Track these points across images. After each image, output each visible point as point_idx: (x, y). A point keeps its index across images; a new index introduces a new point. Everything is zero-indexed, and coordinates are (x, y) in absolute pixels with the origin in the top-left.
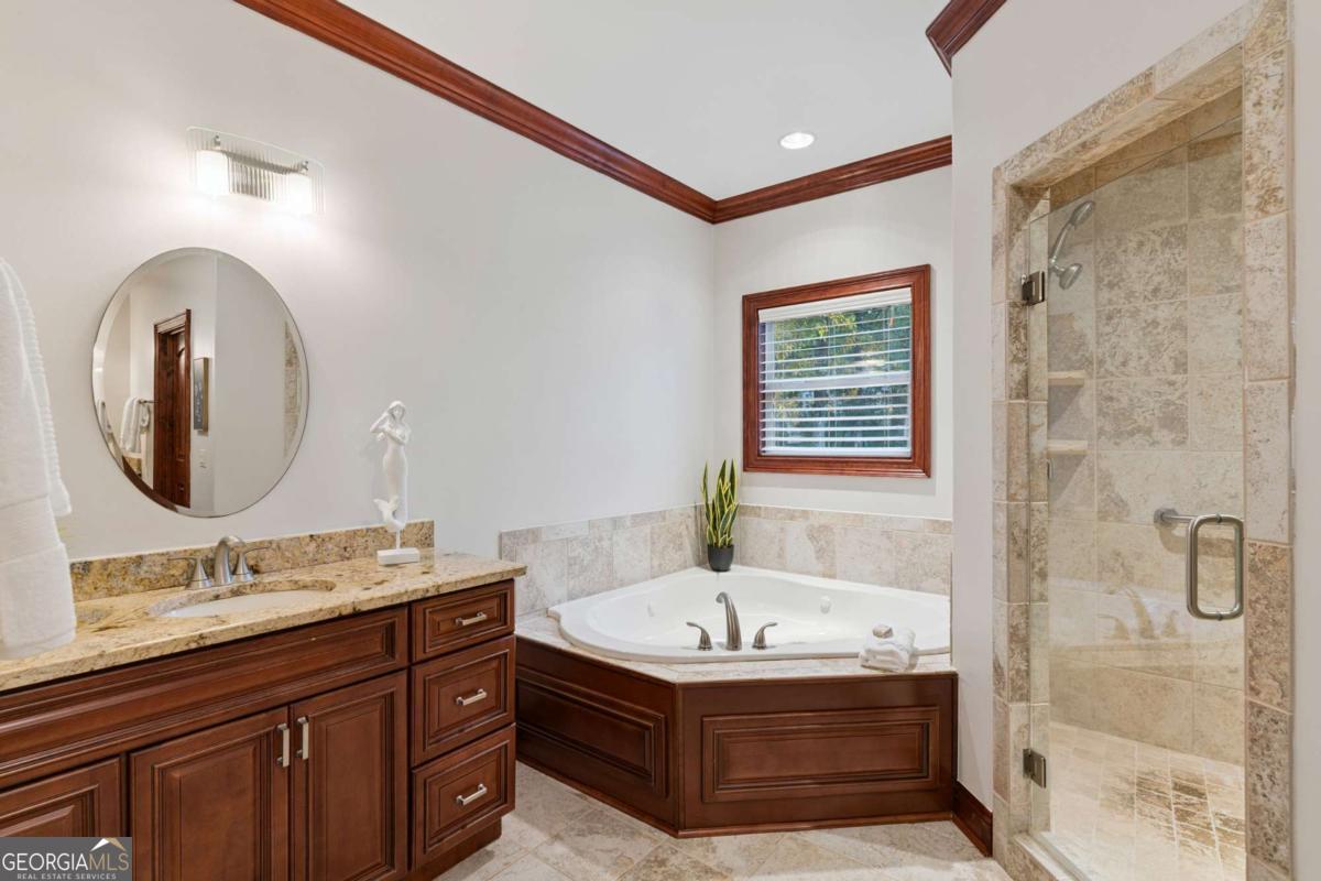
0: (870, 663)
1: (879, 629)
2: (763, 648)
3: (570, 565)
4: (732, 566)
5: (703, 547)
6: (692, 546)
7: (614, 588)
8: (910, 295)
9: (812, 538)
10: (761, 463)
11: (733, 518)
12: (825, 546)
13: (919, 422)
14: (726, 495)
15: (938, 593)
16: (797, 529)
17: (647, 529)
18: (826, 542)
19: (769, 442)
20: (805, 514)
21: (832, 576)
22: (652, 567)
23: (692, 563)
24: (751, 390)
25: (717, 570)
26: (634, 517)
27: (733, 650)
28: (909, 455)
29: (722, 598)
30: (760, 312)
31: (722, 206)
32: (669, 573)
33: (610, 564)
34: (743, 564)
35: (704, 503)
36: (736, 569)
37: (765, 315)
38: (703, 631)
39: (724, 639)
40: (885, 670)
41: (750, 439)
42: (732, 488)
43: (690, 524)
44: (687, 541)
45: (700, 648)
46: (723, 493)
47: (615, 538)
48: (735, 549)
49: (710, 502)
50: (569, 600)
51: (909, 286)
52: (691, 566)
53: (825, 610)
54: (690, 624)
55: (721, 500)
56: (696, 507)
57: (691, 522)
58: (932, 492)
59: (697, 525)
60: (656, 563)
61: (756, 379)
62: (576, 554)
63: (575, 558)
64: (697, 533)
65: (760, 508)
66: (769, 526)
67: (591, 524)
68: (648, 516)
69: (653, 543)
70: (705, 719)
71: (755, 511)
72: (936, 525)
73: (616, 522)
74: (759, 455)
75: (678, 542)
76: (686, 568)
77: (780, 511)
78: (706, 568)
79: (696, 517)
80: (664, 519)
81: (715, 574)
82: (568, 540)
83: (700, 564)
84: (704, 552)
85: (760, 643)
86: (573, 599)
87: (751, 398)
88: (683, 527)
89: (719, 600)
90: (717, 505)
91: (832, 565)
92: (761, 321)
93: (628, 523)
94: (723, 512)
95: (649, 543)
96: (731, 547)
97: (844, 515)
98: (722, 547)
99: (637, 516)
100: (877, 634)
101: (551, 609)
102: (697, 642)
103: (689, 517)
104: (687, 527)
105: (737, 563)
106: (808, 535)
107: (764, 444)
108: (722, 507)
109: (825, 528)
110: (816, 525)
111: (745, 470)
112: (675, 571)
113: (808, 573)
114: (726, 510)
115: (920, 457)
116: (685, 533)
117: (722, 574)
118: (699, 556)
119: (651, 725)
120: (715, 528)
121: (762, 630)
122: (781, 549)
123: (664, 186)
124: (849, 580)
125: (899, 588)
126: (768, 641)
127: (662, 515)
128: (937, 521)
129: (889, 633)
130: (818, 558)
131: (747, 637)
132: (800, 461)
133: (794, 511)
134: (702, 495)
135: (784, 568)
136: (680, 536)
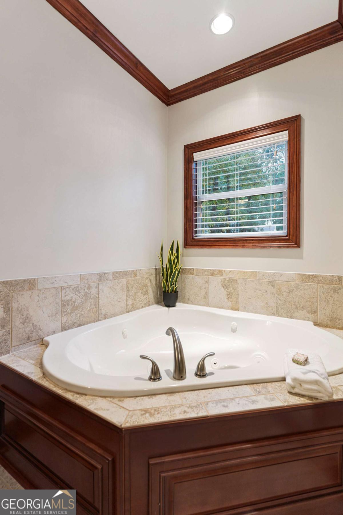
0: (296, 390)
1: (297, 358)
2: (204, 376)
3: (64, 306)
4: (177, 304)
5: (160, 293)
6: (153, 292)
7: (100, 320)
8: (287, 135)
9: (224, 286)
10: (195, 243)
11: (178, 275)
12: (232, 291)
13: (293, 214)
14: (174, 261)
15: (304, 320)
16: (216, 282)
17: (124, 281)
18: (233, 289)
19: (199, 230)
20: (220, 272)
21: (237, 310)
22: (127, 305)
23: (154, 303)
24: (189, 201)
25: (168, 306)
26: (115, 273)
27: (179, 380)
28: (285, 235)
29: (171, 331)
30: (194, 154)
31: (173, 93)
32: (139, 308)
33: (96, 304)
34: (184, 302)
35: (161, 267)
36: (179, 306)
37: (197, 156)
38: (154, 364)
39: (171, 367)
40: (310, 398)
41: (188, 229)
42: (178, 257)
43: (152, 279)
44: (151, 289)
45: (150, 379)
46: (172, 260)
47: (101, 287)
48: (179, 293)
49: (164, 266)
50: (62, 331)
51: (288, 130)
52: (153, 304)
53: (234, 331)
54: (143, 357)
55: (171, 263)
56: (156, 269)
57: (153, 278)
58: (301, 258)
59: (156, 280)
60: (130, 302)
61: (191, 194)
62: (68, 298)
63: (68, 301)
64: (156, 284)
65: (193, 269)
66: (198, 280)
67: (82, 277)
68: (125, 274)
69: (128, 291)
70: (152, 461)
71: (191, 271)
72: (304, 277)
73: (101, 277)
74: (193, 239)
75: (144, 290)
76: (149, 305)
77: (205, 271)
78: (162, 305)
79: (156, 275)
80: (136, 275)
81: (167, 308)
82: (62, 288)
83: (158, 303)
84: (161, 296)
85: (201, 372)
86: (66, 330)
87: (189, 206)
88: (148, 280)
89: (167, 333)
90: (169, 267)
91: (237, 302)
92: (195, 160)
93: (111, 277)
94: (172, 272)
95: (126, 290)
96: (176, 292)
97: (244, 272)
98: (171, 293)
99: (117, 273)
100: (296, 361)
101: (45, 339)
102: (148, 373)
103: (152, 274)
104: (150, 281)
105: (180, 302)
106: (222, 285)
107: (196, 232)
108: (171, 268)
109: (233, 281)
110: (227, 279)
111: (185, 247)
112: (142, 307)
113: (222, 307)
114: (174, 270)
115: (293, 235)
116: (149, 284)
117: (171, 308)
118: (158, 298)
119: (99, 467)
120: (167, 281)
121: (203, 360)
122: (206, 293)
123: (137, 67)
124: (248, 312)
125: (279, 316)
126: (208, 369)
127: (134, 273)
128: (304, 275)
129: (306, 362)
130: (228, 298)
131: (191, 367)
132: (218, 241)
133: (214, 270)
134: (160, 262)
135: (207, 305)
136: (146, 286)
